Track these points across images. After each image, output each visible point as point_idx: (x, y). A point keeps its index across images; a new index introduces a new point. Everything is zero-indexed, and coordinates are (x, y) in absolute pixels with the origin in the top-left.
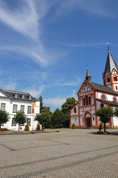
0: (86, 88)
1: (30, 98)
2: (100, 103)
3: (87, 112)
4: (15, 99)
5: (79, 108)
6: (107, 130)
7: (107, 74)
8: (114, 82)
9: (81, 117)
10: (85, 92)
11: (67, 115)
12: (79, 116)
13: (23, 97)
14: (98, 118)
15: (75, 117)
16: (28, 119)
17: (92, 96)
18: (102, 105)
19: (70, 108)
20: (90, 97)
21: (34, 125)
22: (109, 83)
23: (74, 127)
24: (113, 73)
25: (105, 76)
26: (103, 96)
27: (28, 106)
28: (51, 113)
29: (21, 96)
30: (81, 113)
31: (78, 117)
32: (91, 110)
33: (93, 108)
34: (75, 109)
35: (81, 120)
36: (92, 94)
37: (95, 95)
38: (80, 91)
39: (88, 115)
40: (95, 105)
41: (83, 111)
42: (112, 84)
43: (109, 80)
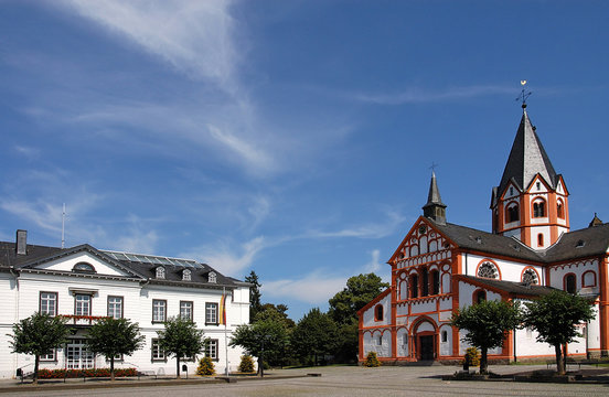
0: (424, 241)
1: (212, 279)
2: (474, 289)
3: (423, 318)
4: (156, 283)
5: (394, 306)
6: (490, 368)
7: (507, 195)
8: (533, 221)
9: (402, 332)
10: (420, 256)
11: (349, 328)
12: (394, 329)
13: (187, 276)
14: (463, 333)
15: (377, 333)
16: (208, 341)
17: (446, 267)
18: (479, 296)
19: (362, 306)
20: (435, 273)
21: (230, 358)
22: (515, 224)
23: (372, 361)
24: (534, 189)
25: (500, 202)
26: (486, 269)
27: (208, 304)
28: (291, 324)
29: (179, 273)
30: (400, 321)
31: (388, 334)
32: (437, 311)
33: (447, 304)
34: (380, 309)
35: (400, 341)
36: (445, 262)
37: (454, 264)
38: (399, 254)
39: (425, 327)
40: (454, 294)
41: (409, 315)
42: (523, 228)
43: (515, 214)
